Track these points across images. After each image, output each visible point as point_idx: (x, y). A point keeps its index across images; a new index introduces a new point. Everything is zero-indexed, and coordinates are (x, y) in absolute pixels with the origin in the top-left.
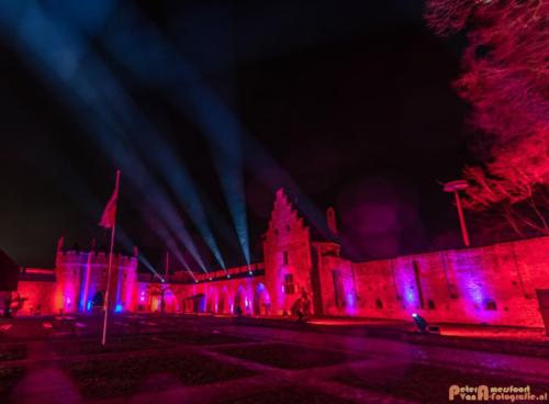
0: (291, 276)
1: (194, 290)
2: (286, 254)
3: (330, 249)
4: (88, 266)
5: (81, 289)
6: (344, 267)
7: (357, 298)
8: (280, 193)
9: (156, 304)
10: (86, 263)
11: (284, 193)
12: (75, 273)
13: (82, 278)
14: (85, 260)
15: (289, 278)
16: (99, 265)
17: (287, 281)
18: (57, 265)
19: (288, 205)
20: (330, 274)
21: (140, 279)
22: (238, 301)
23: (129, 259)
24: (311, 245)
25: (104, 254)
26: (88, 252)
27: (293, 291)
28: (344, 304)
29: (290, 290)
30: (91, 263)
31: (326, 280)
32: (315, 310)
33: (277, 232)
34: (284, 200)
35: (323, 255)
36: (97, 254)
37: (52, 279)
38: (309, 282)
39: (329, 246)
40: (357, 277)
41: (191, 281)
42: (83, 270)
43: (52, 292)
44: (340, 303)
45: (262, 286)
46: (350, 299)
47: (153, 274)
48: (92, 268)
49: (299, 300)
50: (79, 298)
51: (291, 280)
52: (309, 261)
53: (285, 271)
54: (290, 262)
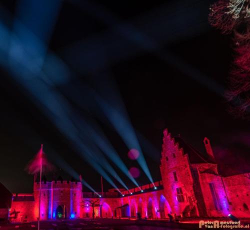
0: (181, 189)
1: (122, 202)
2: (175, 174)
3: (207, 168)
4: (52, 190)
5: (48, 204)
6: (217, 181)
7: (229, 203)
8: (165, 132)
9: (97, 212)
10: (51, 188)
11: (169, 132)
12: (45, 195)
13: (49, 198)
14: (49, 186)
15: (180, 191)
16: (57, 189)
17: (178, 193)
18: (34, 190)
19: (171, 140)
20: (208, 186)
21: (85, 196)
22: (150, 209)
23: (76, 183)
24: (190, 167)
25: (60, 182)
26: (51, 181)
27: (183, 200)
28: (222, 208)
29: (181, 199)
30: (53, 188)
31: (206, 191)
32: (200, 213)
33: (167, 159)
34: (169, 137)
35: (201, 173)
36: (56, 182)
37: (32, 199)
38: (193, 192)
39: (206, 166)
40: (226, 188)
41: (120, 196)
42: (49, 192)
43: (33, 207)
44: (218, 208)
45: (163, 197)
46: (225, 204)
47: (93, 192)
48: (54, 191)
49: (188, 207)
50: (48, 210)
51: (181, 192)
52: (191, 178)
53: (176, 186)
54: (178, 179)
